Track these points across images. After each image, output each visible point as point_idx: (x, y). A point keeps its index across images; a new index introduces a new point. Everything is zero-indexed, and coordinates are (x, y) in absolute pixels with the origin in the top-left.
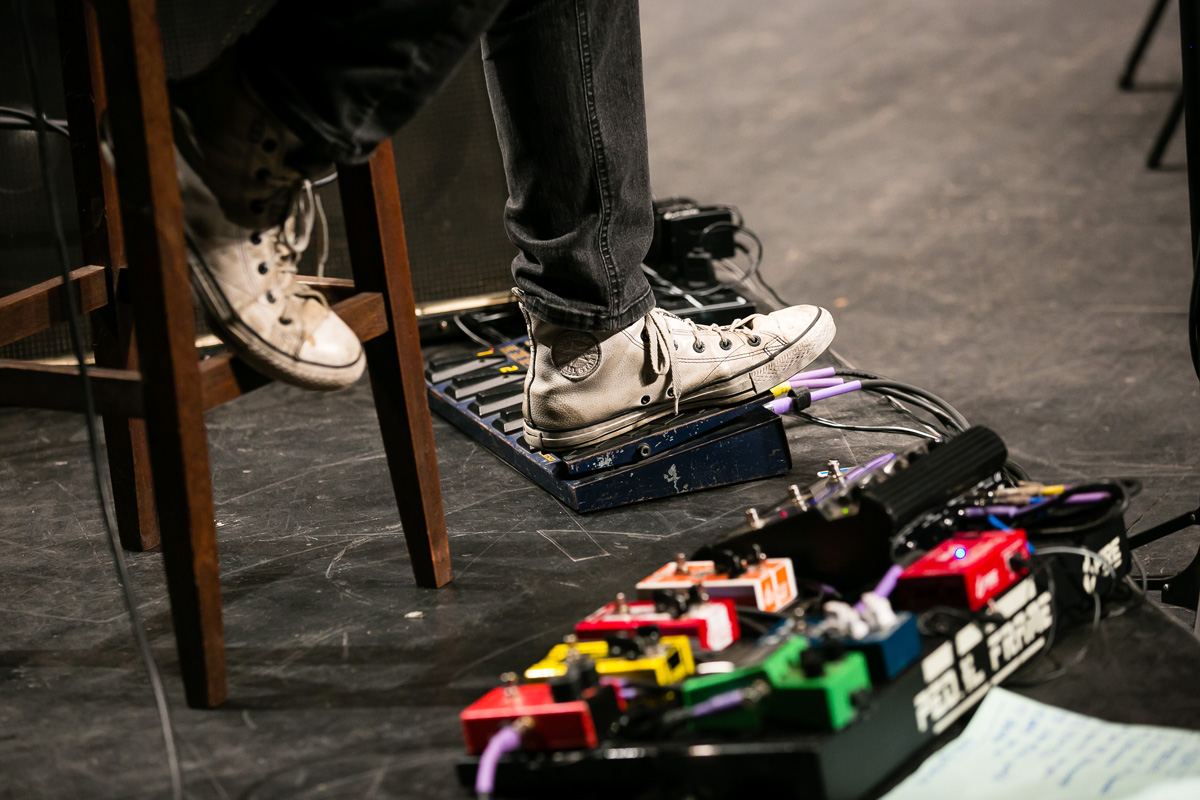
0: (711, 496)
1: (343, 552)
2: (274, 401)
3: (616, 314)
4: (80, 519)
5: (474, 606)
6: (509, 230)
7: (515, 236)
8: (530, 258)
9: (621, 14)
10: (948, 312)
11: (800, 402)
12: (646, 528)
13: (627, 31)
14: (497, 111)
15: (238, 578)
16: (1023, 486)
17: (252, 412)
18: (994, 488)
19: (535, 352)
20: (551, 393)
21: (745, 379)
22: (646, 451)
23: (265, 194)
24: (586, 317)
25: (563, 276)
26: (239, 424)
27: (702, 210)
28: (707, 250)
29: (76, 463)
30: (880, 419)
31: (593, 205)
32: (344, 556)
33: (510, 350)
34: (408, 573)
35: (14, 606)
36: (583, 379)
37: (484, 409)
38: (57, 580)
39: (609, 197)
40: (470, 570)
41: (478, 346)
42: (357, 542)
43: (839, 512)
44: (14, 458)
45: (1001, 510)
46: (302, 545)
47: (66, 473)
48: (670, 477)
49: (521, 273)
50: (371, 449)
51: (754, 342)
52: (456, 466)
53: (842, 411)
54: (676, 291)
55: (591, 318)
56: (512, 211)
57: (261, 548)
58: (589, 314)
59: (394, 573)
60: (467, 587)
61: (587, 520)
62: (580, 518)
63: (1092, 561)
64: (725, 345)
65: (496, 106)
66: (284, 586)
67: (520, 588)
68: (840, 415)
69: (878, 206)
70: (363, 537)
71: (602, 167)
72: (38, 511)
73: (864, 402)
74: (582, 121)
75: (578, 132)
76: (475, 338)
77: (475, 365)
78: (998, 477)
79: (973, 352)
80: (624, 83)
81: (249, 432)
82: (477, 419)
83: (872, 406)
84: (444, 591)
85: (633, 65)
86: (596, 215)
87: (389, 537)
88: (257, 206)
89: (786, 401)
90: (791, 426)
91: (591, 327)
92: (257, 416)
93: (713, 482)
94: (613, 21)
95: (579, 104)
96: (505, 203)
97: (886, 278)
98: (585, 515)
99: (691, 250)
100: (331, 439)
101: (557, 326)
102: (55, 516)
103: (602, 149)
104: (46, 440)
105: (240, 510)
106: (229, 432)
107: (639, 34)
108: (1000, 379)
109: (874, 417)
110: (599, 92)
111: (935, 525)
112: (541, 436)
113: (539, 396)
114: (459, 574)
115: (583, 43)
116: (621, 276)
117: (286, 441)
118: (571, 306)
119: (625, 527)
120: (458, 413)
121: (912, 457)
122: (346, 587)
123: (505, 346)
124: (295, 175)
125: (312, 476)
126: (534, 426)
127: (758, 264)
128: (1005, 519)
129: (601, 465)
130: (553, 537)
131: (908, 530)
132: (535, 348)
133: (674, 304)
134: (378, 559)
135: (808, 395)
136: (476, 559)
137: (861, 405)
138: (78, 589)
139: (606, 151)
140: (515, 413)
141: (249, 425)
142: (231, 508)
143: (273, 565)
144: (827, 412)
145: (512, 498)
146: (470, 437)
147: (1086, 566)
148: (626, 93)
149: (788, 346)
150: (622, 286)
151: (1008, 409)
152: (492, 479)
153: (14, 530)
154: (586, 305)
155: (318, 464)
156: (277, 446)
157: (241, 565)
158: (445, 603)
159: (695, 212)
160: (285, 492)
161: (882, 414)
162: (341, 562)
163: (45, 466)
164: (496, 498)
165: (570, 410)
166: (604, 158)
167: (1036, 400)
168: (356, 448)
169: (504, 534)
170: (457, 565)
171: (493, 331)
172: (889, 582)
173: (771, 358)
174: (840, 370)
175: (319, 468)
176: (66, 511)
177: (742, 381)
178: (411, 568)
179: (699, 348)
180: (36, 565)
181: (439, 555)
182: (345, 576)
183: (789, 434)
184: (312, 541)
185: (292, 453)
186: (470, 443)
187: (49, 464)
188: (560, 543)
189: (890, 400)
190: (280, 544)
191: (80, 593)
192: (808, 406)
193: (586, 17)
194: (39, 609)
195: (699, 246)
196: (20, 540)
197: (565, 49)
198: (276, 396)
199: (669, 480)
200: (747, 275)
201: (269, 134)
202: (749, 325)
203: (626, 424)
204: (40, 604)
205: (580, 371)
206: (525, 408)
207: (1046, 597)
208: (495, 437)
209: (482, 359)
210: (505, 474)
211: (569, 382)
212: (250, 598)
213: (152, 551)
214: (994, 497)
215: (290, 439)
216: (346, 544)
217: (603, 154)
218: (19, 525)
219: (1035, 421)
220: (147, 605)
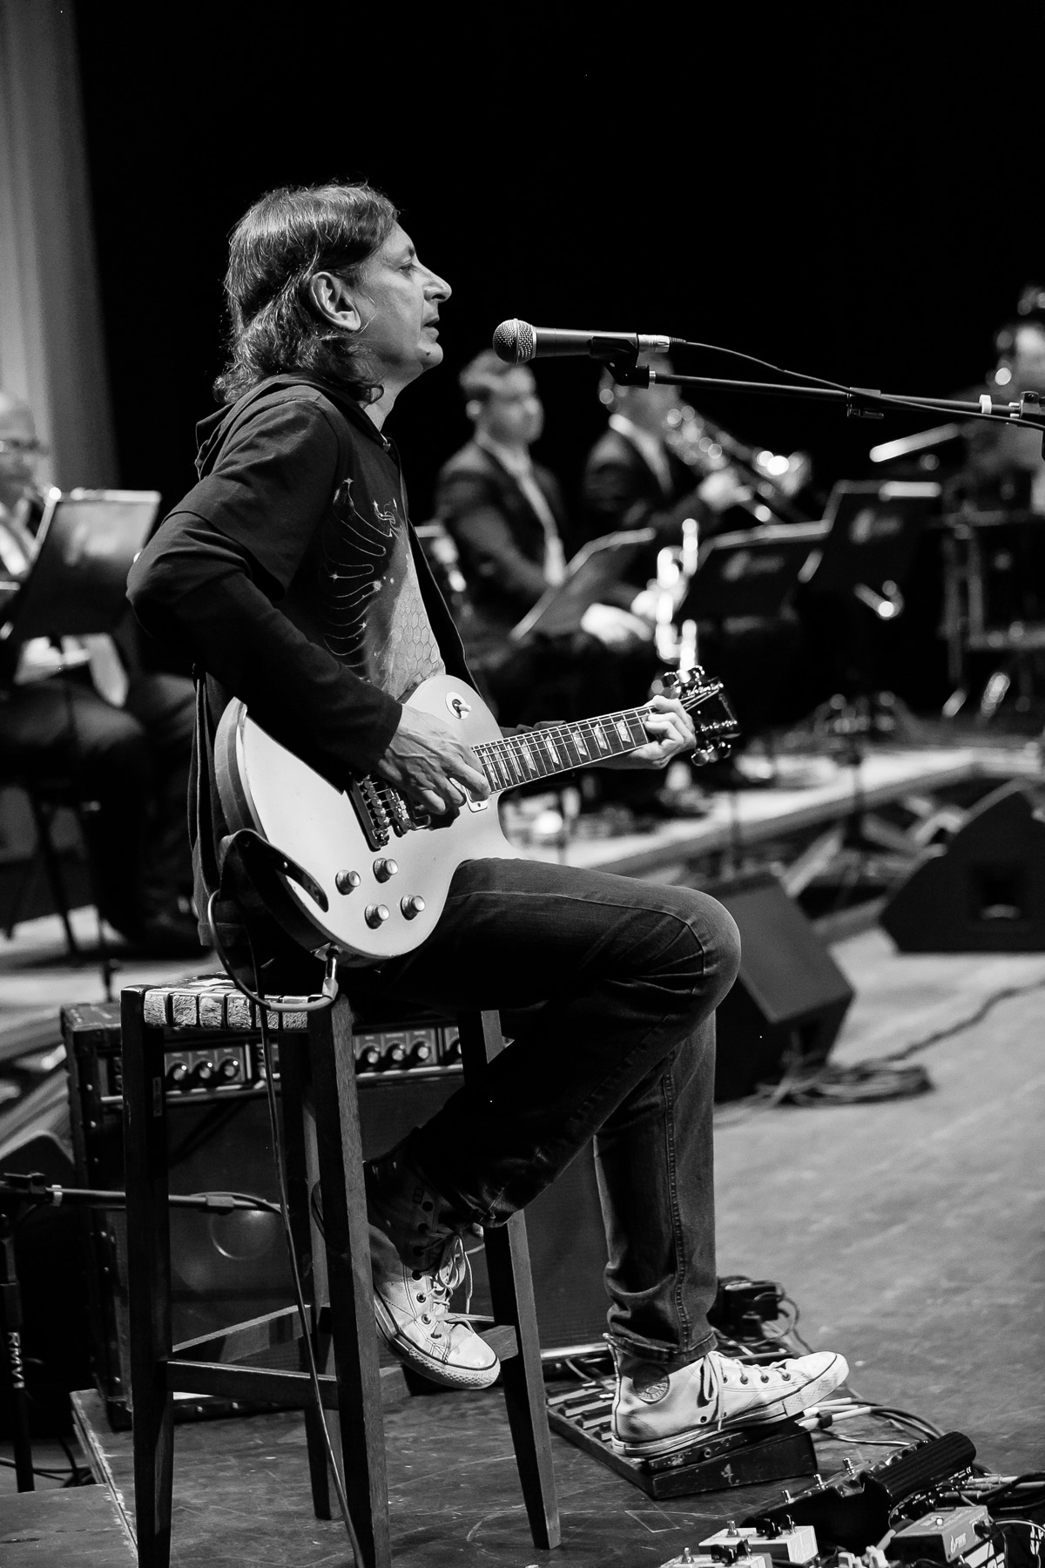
0: (757, 1489)
1: (480, 1523)
2: (429, 1418)
3: (685, 1350)
4: (286, 1497)
5: (578, 1562)
6: (607, 1285)
7: (611, 1290)
8: (623, 1307)
9: (699, 1127)
10: (939, 1371)
11: (825, 1421)
12: (708, 1511)
13: (703, 1140)
14: (603, 1195)
15: (402, 1540)
16: (987, 1477)
17: (414, 1425)
18: (966, 1478)
19: (620, 1382)
20: (633, 1413)
21: (778, 1405)
22: (708, 1453)
23: (424, 1242)
24: (662, 1352)
25: (646, 1320)
26: (403, 1434)
27: (754, 1283)
28: (758, 1314)
29: (282, 1458)
30: (885, 1437)
31: (671, 1267)
32: (480, 1526)
33: (607, 1382)
34: (529, 1539)
35: (237, 1554)
36: (656, 1402)
37: (587, 1424)
38: (267, 1538)
39: (684, 1262)
40: (575, 1537)
41: (584, 1381)
42: (490, 1517)
43: (849, 1492)
44: (238, 1454)
45: (970, 1492)
46: (448, 1518)
47: (274, 1466)
48: (726, 1473)
49: (615, 1319)
50: (502, 1453)
51: (786, 1378)
52: (566, 1466)
53: (857, 1431)
54: (732, 1343)
55: (666, 1353)
56: (610, 1270)
57: (419, 1519)
58: (665, 1350)
59: (518, 1539)
60: (572, 1549)
61: (663, 1504)
62: (658, 1503)
63: (1036, 1529)
64: (765, 1380)
65: (603, 1191)
66: (435, 1546)
67: (612, 1551)
68: (854, 1434)
69: (889, 1295)
70: (496, 1513)
71: (679, 1240)
72: (254, 1490)
73: (872, 1424)
74: (666, 1204)
75: (663, 1212)
76: (582, 1375)
77: (581, 1393)
78: (969, 1470)
79: (958, 1400)
80: (699, 1178)
81: (411, 1440)
82: (582, 1431)
83: (879, 1428)
84: (555, 1552)
85: (707, 1165)
86: (672, 1275)
87: (513, 1514)
88: (418, 1251)
89: (815, 1421)
90: (818, 1441)
91: (666, 1360)
92: (416, 1428)
93: (757, 1478)
94: (692, 1132)
95: (664, 1191)
96: (605, 1266)
97: (895, 1346)
98: (663, 1500)
99: (744, 1313)
100: (472, 1445)
101: (640, 1359)
102: (267, 1494)
103: (680, 1226)
104: (260, 1442)
105: (403, 1493)
106: (396, 1439)
107: (712, 1143)
108: (978, 1418)
109: (880, 1435)
110: (680, 1182)
111: (921, 1503)
112: (625, 1446)
113: (624, 1416)
114: (566, 1540)
115: (670, 1146)
116: (690, 1322)
117: (437, 1446)
118: (652, 1344)
119: (692, 1510)
120: (567, 1427)
121: (905, 1453)
122: (482, 1547)
123: (604, 1380)
124: (448, 1231)
125: (456, 1471)
126: (620, 1439)
127: (796, 1323)
128: (974, 1499)
129: (674, 1463)
130: (638, 1516)
131: (901, 1505)
132: (621, 1379)
133: (731, 1352)
134: (506, 1528)
135: (830, 1417)
136: (579, 1530)
137: (871, 1427)
138: (284, 1544)
139: (683, 1228)
140: (606, 1428)
141: (411, 1434)
142: (397, 1491)
143: (427, 1530)
144: (845, 1432)
145: (607, 1489)
146: (576, 1446)
147: (1033, 1535)
148: (701, 1187)
149: (812, 1380)
150: (691, 1330)
151: (983, 1439)
152: (592, 1475)
153: (237, 1503)
154: (663, 1343)
155: (462, 1462)
156: (430, 1450)
157: (404, 1531)
158: (556, 1560)
159: (748, 1285)
160: (437, 1481)
161: (886, 1433)
162: (478, 1530)
163: (259, 1460)
164: (595, 1488)
165: (647, 1426)
166: (681, 1232)
167: (1004, 1434)
168: (489, 1452)
169: (601, 1513)
170: (564, 1534)
171: (596, 1371)
172: (886, 1541)
173: (799, 1390)
174: (855, 1400)
175: (463, 1465)
176: (275, 1491)
177: (776, 1407)
178: (530, 1535)
179: (744, 1381)
180: (253, 1527)
181: (552, 1525)
182: (481, 1540)
183: (817, 1446)
184: (457, 1515)
185: (443, 1455)
186: (576, 1450)
187: (261, 1459)
188: (643, 1520)
189: (891, 1423)
190: (433, 1517)
191: (285, 1547)
192: (830, 1425)
193: (672, 1127)
194: (255, 1557)
195: (752, 1310)
196: (241, 1510)
197: (656, 1150)
198: (431, 1415)
199: (726, 1476)
200: (786, 1333)
201: (427, 1198)
202: (783, 1366)
203: (689, 1438)
204: (256, 1554)
205: (654, 1396)
206: (613, 1425)
207: (1002, 1557)
208: (596, 1445)
209: (587, 1388)
210: (599, 1472)
211: (646, 1404)
212: (410, 1553)
213: (338, 1520)
214: (966, 1484)
215: (440, 1445)
216: (482, 1517)
217: (680, 1230)
218: (240, 1500)
219: (1003, 1449)
220: (334, 1556)
